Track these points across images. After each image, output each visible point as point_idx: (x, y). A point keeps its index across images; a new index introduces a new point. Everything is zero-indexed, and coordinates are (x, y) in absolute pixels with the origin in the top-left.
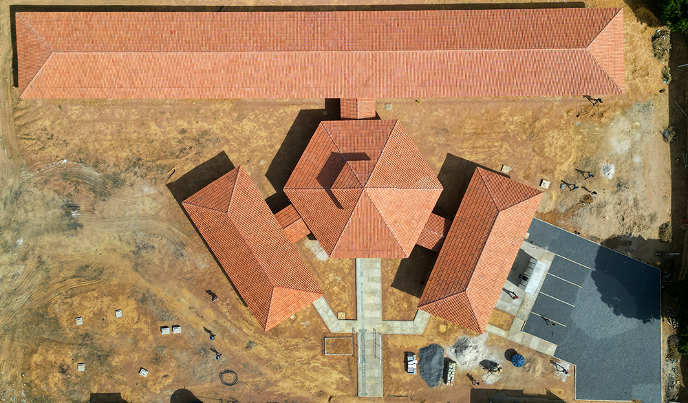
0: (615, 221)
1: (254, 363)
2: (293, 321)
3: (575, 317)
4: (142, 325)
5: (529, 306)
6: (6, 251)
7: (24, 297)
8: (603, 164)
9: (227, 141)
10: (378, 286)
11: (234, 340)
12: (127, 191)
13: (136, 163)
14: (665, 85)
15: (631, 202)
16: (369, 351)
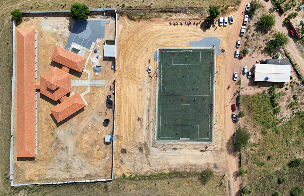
0: (65, 29)
1: (97, 108)
2: (88, 100)
3: (87, 38)
4: (89, 133)
5: (84, 48)
6: (72, 163)
7: (82, 159)
8: (53, 32)
9: (47, 114)
10: (80, 81)
11: (92, 113)
12: (59, 136)
13: (52, 134)
14: (35, 18)
15: (61, 26)
16: (94, 83)
